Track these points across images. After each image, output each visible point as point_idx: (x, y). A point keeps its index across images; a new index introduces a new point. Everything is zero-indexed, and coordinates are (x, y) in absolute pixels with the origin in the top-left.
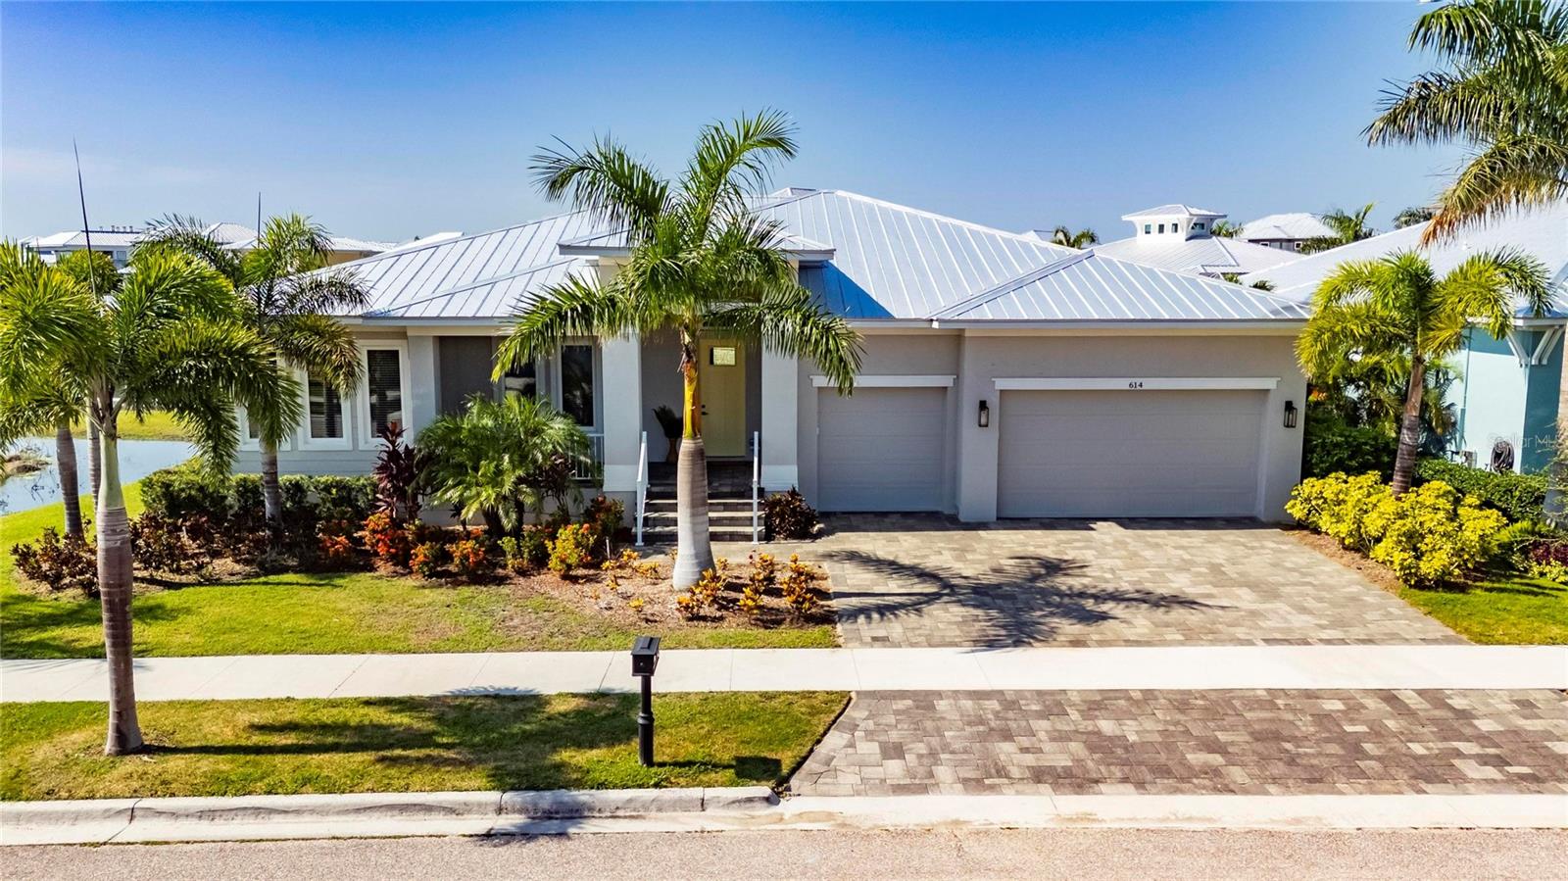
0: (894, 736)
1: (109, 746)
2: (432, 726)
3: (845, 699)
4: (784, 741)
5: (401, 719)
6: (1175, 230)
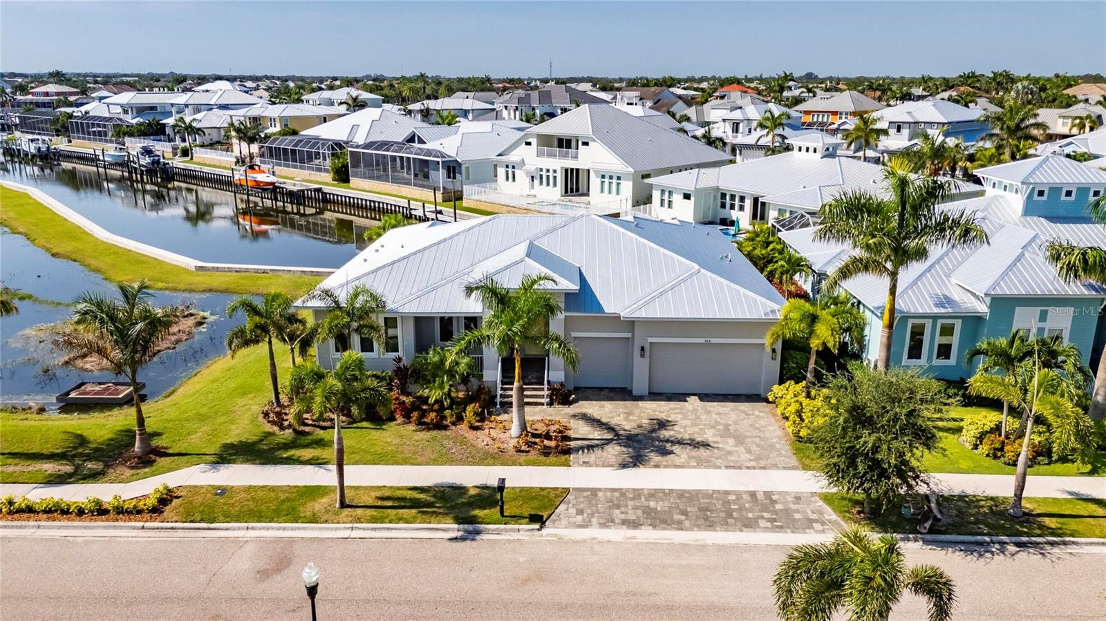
0: (582, 506)
1: (338, 505)
2: (433, 499)
3: (567, 491)
4: (545, 508)
5: (422, 496)
6: (815, 151)
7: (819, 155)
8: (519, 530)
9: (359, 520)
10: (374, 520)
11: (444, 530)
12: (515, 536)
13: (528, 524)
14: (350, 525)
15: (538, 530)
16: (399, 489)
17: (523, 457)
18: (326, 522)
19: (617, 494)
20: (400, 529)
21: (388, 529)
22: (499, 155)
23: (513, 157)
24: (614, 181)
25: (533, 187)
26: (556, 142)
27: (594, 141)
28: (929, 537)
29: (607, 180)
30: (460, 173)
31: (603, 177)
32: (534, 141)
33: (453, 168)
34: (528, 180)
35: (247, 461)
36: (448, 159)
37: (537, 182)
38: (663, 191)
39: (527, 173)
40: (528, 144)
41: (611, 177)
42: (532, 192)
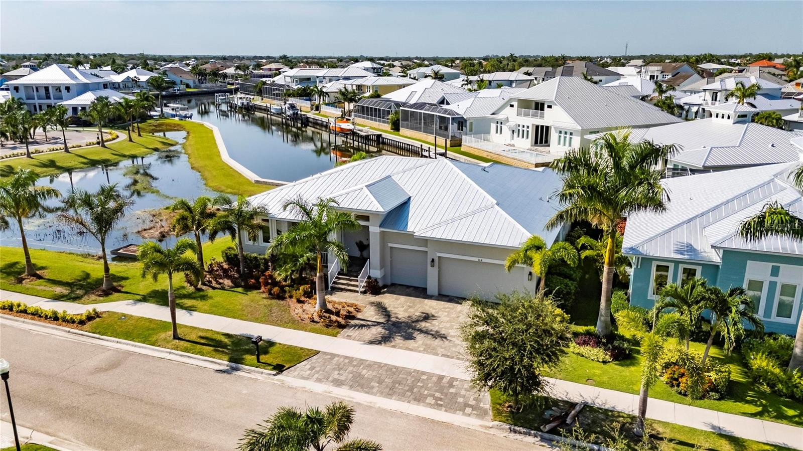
0: (316, 365)
1: (172, 337)
2: (229, 343)
3: (316, 353)
4: (289, 361)
5: (226, 340)
6: (729, 118)
7: (731, 121)
8: (262, 373)
9: (177, 348)
10: (187, 350)
11: (219, 364)
12: (258, 376)
13: (271, 370)
14: (169, 350)
15: (274, 375)
16: (218, 333)
17: (313, 325)
18: (159, 346)
19: (347, 361)
20: (195, 358)
21: (189, 357)
22: (493, 114)
23: (501, 116)
24: (568, 136)
25: (513, 139)
26: (533, 106)
27: (556, 105)
28: (547, 436)
29: (563, 135)
30: (466, 127)
31: (560, 132)
32: (515, 104)
33: (461, 123)
34: (510, 133)
36: (457, 116)
37: (516, 134)
39: (510, 128)
40: (512, 106)
41: (566, 133)
42: (512, 142)
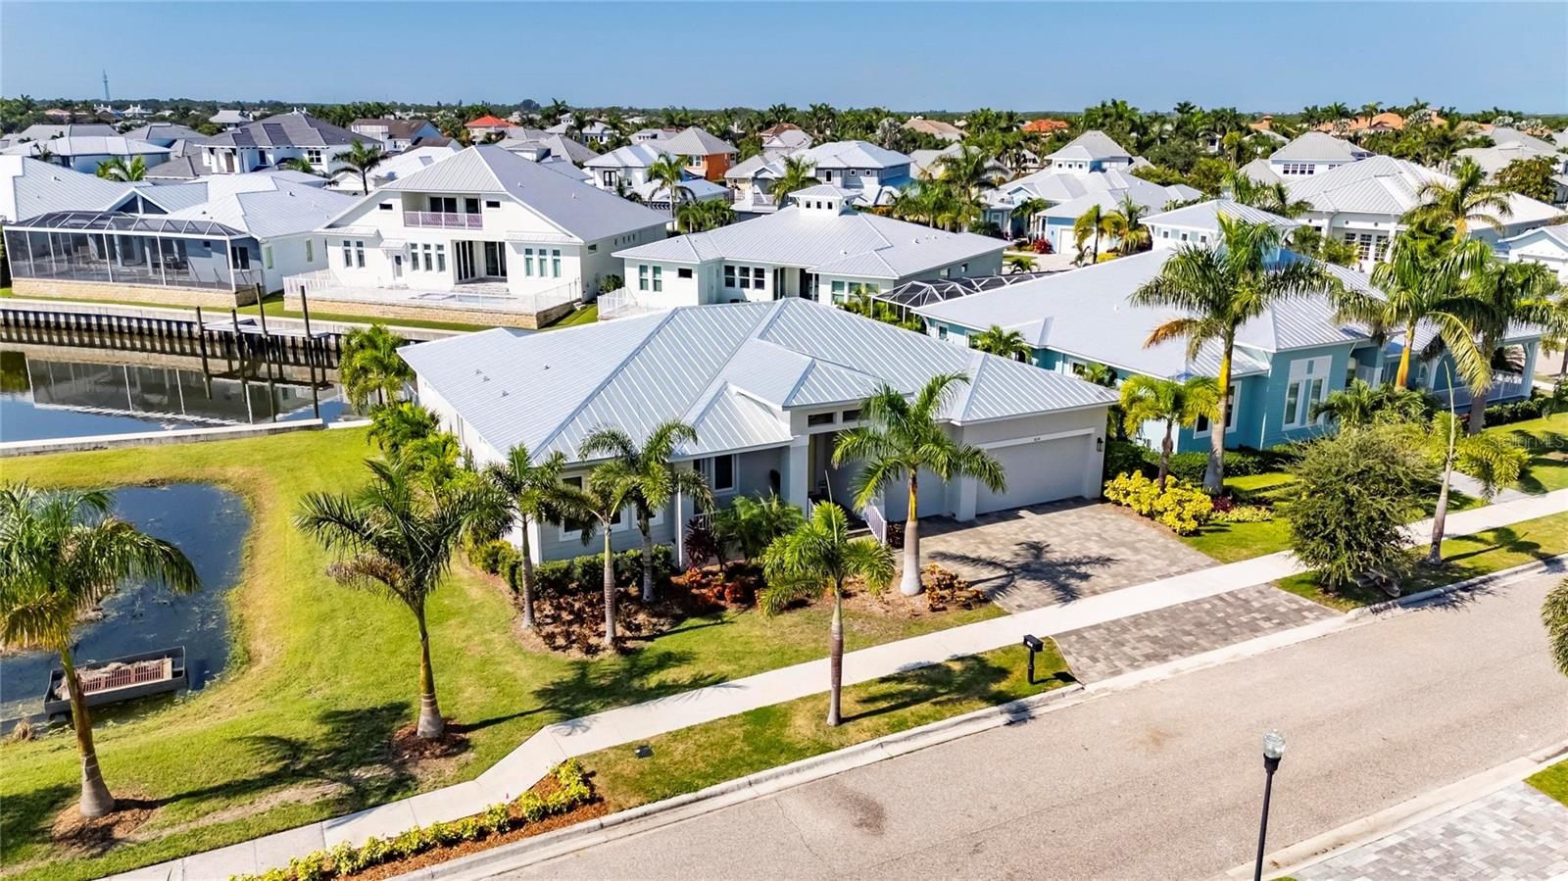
0: (1086, 652)
2: (926, 686)
3: (1051, 640)
4: (1056, 664)
6: (830, 206)
11: (987, 716)
13: (1066, 685)
14: (876, 741)
15: (1081, 688)
17: (946, 616)
18: (842, 746)
19: (1103, 631)
20: (936, 730)
21: (922, 733)
22: (330, 227)
23: (361, 227)
24: (549, 258)
25: (399, 274)
26: (427, 204)
27: (509, 199)
28: (1403, 600)
29: (535, 257)
30: (258, 258)
31: (529, 252)
32: (397, 203)
33: (245, 251)
34: (390, 262)
35: (606, 706)
36: (238, 237)
37: (406, 265)
38: (643, 269)
39: (387, 252)
40: (389, 207)
41: (542, 252)
42: (400, 281)
